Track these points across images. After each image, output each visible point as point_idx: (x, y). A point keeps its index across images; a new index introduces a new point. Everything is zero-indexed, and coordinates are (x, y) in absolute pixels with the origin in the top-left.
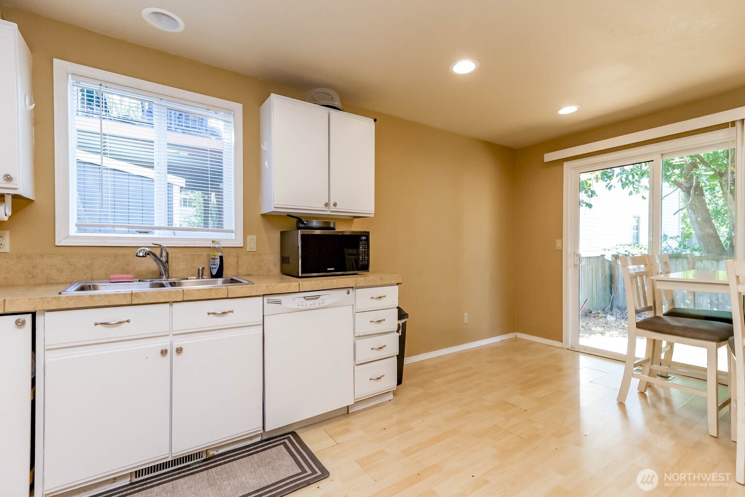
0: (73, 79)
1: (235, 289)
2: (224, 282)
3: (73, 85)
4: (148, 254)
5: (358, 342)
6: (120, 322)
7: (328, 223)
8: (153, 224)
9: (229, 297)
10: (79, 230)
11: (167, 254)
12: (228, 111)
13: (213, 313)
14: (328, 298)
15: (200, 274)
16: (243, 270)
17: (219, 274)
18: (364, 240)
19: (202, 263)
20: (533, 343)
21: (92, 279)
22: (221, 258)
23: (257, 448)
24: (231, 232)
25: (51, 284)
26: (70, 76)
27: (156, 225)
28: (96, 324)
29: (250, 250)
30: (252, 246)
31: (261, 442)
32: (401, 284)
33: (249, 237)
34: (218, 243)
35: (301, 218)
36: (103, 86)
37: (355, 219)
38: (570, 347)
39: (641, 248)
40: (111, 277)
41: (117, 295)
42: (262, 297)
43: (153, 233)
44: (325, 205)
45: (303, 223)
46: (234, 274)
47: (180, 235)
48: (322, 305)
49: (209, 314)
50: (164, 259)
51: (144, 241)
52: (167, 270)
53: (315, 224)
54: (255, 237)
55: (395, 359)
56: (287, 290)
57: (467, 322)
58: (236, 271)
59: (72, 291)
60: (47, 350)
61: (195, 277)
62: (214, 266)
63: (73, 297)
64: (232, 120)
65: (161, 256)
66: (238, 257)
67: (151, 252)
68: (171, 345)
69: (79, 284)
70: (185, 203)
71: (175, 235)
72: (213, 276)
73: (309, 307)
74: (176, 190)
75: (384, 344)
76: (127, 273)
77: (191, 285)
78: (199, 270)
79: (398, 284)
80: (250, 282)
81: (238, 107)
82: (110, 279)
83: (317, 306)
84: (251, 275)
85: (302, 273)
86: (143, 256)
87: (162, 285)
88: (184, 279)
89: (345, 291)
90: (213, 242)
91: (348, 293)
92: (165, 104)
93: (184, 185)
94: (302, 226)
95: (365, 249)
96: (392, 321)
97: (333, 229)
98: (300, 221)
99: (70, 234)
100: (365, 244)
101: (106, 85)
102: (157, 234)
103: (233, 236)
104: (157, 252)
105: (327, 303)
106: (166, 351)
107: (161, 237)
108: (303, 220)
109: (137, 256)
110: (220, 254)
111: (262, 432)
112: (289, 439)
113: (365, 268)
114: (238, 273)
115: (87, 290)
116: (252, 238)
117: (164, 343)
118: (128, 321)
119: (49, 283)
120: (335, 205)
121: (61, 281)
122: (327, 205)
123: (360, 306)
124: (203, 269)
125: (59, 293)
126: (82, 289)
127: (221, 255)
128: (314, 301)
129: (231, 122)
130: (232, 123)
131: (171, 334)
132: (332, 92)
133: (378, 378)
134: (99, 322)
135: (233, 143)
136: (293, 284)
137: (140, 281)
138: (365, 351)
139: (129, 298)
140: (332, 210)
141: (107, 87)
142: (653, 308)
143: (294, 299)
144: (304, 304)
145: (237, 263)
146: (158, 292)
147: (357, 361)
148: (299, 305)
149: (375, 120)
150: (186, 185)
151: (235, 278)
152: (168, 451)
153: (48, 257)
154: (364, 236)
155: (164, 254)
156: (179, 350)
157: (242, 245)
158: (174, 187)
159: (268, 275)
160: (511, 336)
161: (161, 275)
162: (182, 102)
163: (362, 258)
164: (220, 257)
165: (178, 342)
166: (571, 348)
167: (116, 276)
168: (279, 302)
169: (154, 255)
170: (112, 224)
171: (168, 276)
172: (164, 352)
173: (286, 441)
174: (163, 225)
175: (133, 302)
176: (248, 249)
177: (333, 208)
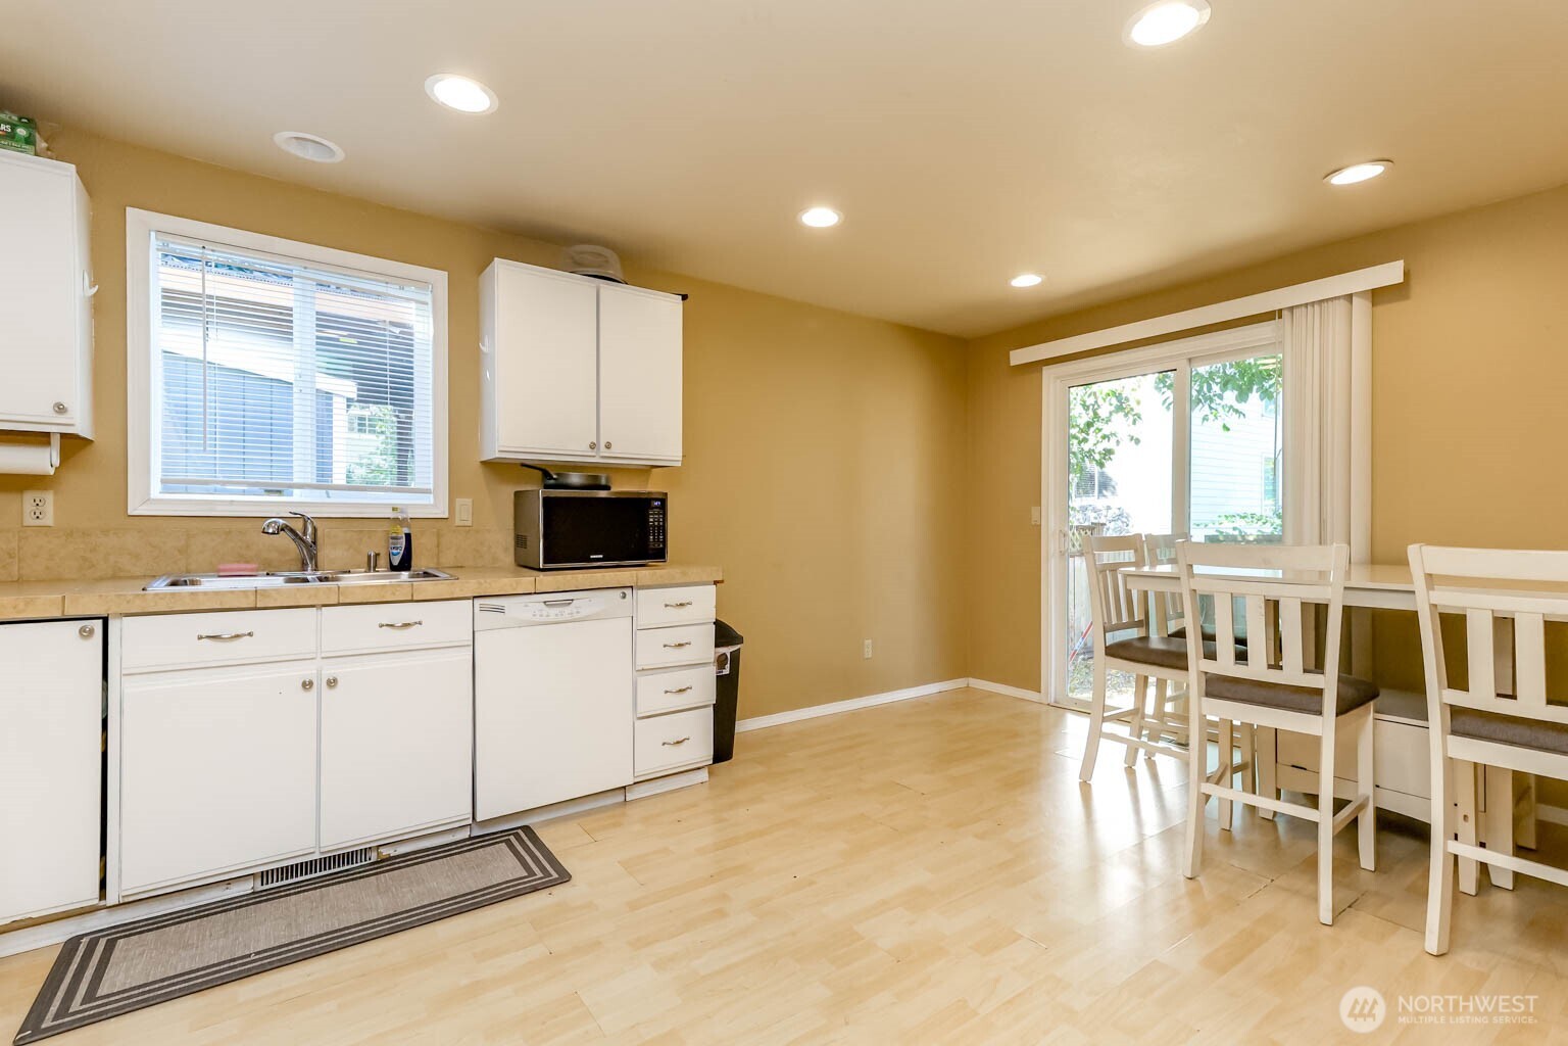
0: (157, 239)
1: (427, 587)
2: (412, 577)
3: (158, 250)
4: (283, 529)
5: (643, 681)
6: (237, 636)
7: (596, 477)
8: (292, 479)
9: (415, 598)
10: (165, 491)
11: (315, 530)
12: (421, 284)
13: (387, 625)
14: (585, 604)
15: (372, 564)
16: (448, 558)
17: (405, 564)
18: (656, 507)
19: (376, 545)
20: (991, 694)
21: (188, 572)
22: (408, 536)
23: (462, 847)
24: (427, 491)
25: (120, 578)
26: (153, 234)
27: (296, 481)
28: (200, 638)
29: (462, 523)
30: (464, 516)
31: (470, 838)
32: (722, 582)
33: (459, 501)
34: (402, 512)
35: (548, 469)
36: (208, 249)
37: (654, 470)
38: (1053, 700)
39: (1264, 523)
40: (221, 567)
41: (232, 592)
42: (471, 601)
43: (291, 495)
44: (591, 447)
45: (552, 478)
46: (432, 565)
47: (337, 497)
48: (576, 616)
49: (381, 626)
50: (309, 538)
51: (277, 507)
52: (314, 557)
53: (575, 478)
54: (471, 500)
55: (712, 708)
56: (515, 589)
57: (870, 656)
58: (435, 560)
59: (160, 587)
60: (125, 675)
61: (363, 570)
62: (395, 551)
63: (166, 594)
64: (428, 299)
65: (305, 533)
66: (439, 535)
67: (287, 526)
68: (319, 674)
69: (168, 578)
70: (362, 425)
71: (328, 497)
72: (393, 568)
73: (552, 618)
74: (339, 405)
75: (688, 685)
76: (247, 562)
77: (357, 580)
78: (369, 557)
79: (716, 583)
80: (452, 576)
81: (441, 278)
82: (219, 571)
83: (566, 617)
84: (461, 567)
85: (545, 562)
86: (273, 533)
87: (306, 581)
88: (345, 572)
89: (619, 592)
90: (394, 509)
91: (624, 596)
92: (312, 276)
93: (354, 396)
94: (552, 482)
95: (659, 521)
96: (704, 646)
97: (607, 488)
98: (547, 473)
99: (152, 497)
100: (659, 514)
101: (211, 248)
102: (298, 496)
103: (429, 499)
104: (298, 526)
105: (584, 612)
106: (311, 683)
107: (303, 500)
108: (552, 473)
109: (264, 532)
110: (406, 530)
111: (470, 822)
112: (517, 837)
113: (660, 554)
114: (438, 563)
115: (181, 585)
116: (464, 504)
117: (308, 671)
118: (250, 634)
119: (116, 576)
120: (608, 446)
121: (138, 574)
122: (593, 446)
123: (643, 620)
124: (377, 555)
125: (143, 590)
126: (174, 584)
127: (407, 532)
128: (561, 609)
129: (427, 304)
130: (430, 303)
131: (319, 656)
132: (608, 253)
133: (678, 742)
134: (204, 635)
135: (431, 338)
136: (527, 580)
137: (268, 574)
138: (654, 695)
139: (252, 598)
140: (602, 454)
141: (213, 251)
142: (1144, 623)
143: (526, 606)
144: (545, 613)
145: (438, 546)
146: (298, 589)
147: (639, 711)
148: (534, 615)
149: (684, 297)
150: (359, 396)
151: (430, 571)
152: (313, 844)
153: (115, 534)
154: (657, 500)
155: (310, 530)
156: (332, 683)
157: (446, 516)
158: (335, 399)
159: (494, 568)
160: (960, 683)
161: (304, 566)
162: (345, 271)
163: (654, 539)
164: (406, 534)
165: (329, 671)
166: (1055, 702)
167: (228, 566)
168: (500, 610)
169: (292, 531)
170: (221, 479)
171: (316, 566)
172: (307, 685)
173: (512, 838)
174: (309, 481)
175: (257, 604)
176: (458, 522)
177: (604, 452)
